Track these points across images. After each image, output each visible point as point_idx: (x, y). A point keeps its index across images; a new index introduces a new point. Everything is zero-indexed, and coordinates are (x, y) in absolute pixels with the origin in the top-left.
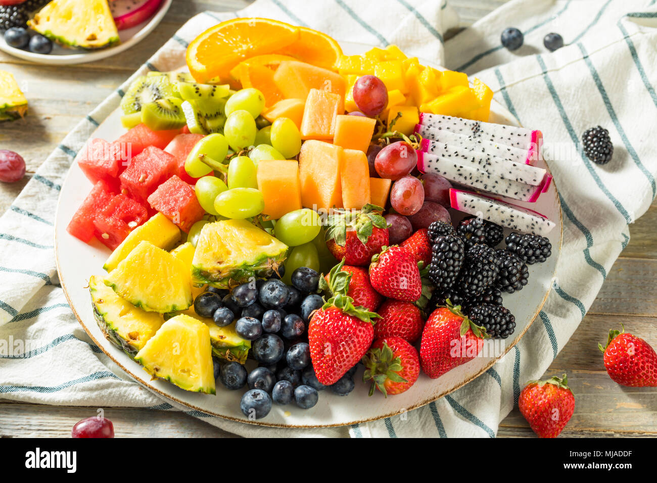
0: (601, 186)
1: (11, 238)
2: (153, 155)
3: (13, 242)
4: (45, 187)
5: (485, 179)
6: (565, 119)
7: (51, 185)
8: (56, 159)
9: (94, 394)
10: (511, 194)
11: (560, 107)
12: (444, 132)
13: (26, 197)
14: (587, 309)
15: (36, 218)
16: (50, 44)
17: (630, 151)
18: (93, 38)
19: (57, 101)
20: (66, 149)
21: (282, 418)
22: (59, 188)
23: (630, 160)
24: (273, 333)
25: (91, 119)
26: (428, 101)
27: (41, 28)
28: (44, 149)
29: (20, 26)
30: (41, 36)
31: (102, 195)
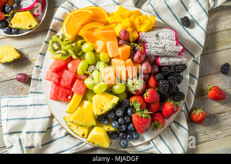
0: (190, 35)
1: (34, 105)
2: (68, 74)
3: (35, 106)
4: (37, 81)
5: (165, 53)
6: (174, 15)
7: (38, 80)
8: (36, 71)
9: (77, 150)
10: (173, 55)
11: (172, 11)
12: (147, 38)
13: (32, 87)
14: (198, 78)
15: (38, 93)
16: (18, 31)
17: (195, 20)
18: (30, 26)
19: (28, 48)
20: (37, 66)
21: (132, 144)
22: (41, 80)
23: (196, 24)
24: (123, 124)
25: (40, 54)
26: (139, 28)
27: (14, 26)
28: (31, 66)
29: (7, 27)
30: (14, 29)
31: (57, 88)
